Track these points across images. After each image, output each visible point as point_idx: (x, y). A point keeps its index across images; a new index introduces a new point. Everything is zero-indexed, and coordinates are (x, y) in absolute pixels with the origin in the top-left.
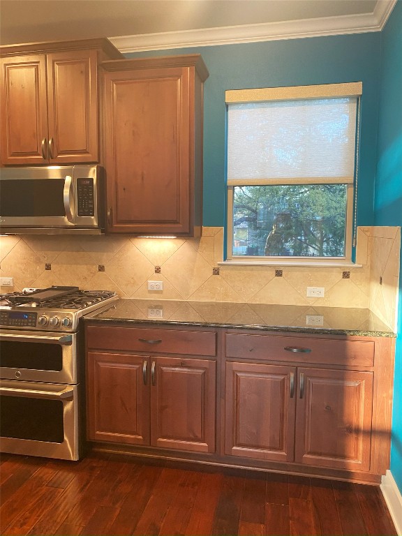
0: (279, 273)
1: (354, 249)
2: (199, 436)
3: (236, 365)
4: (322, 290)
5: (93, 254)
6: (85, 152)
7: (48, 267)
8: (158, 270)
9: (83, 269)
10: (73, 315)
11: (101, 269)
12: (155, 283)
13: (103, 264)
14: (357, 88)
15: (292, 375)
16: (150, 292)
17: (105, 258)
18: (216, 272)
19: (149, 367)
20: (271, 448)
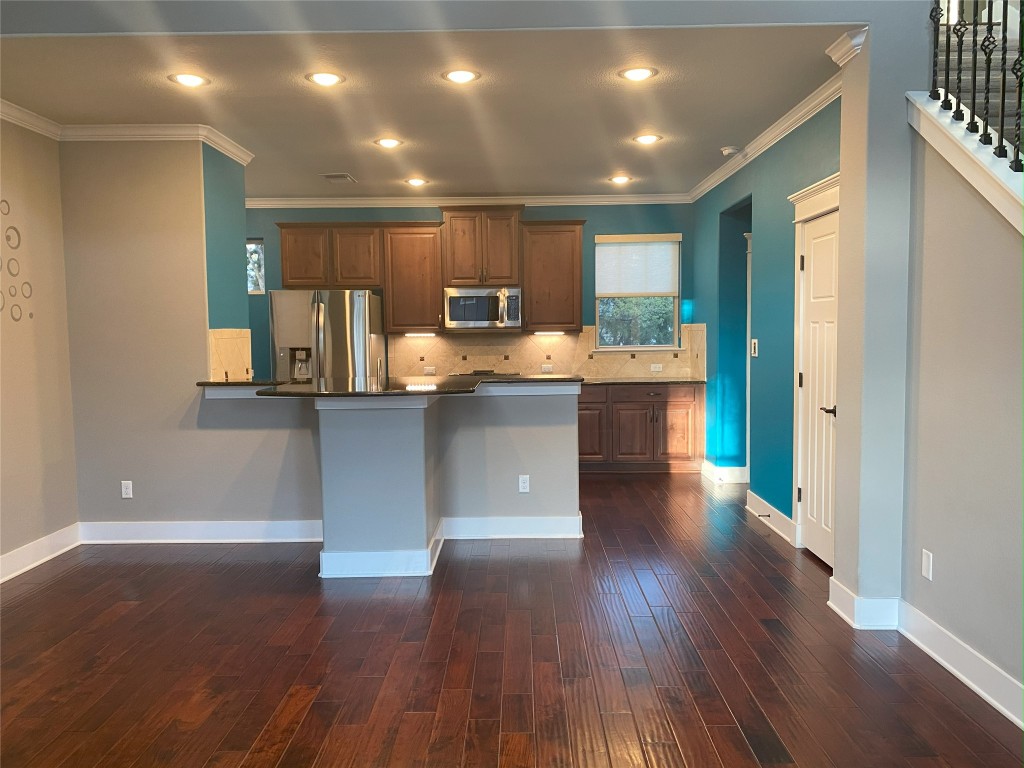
0: (633, 356)
1: (680, 339)
2: (598, 451)
3: (619, 406)
4: (661, 365)
5: (500, 348)
6: (510, 278)
7: (465, 358)
8: (549, 358)
9: (492, 359)
11: (506, 358)
12: (547, 366)
13: (509, 354)
14: (679, 237)
15: (651, 409)
16: (543, 372)
17: (509, 350)
18: (591, 357)
20: (640, 454)
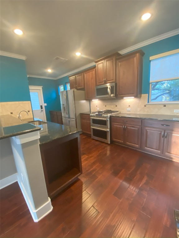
0: (165, 106)
2: (137, 143)
3: (147, 128)
5: (115, 103)
6: (113, 80)
7: (106, 106)
8: (129, 106)
9: (113, 106)
10: (109, 115)
11: (116, 106)
12: (129, 109)
13: (117, 105)
15: (163, 132)
16: (127, 111)
17: (117, 104)
18: (145, 106)
19: (125, 126)
